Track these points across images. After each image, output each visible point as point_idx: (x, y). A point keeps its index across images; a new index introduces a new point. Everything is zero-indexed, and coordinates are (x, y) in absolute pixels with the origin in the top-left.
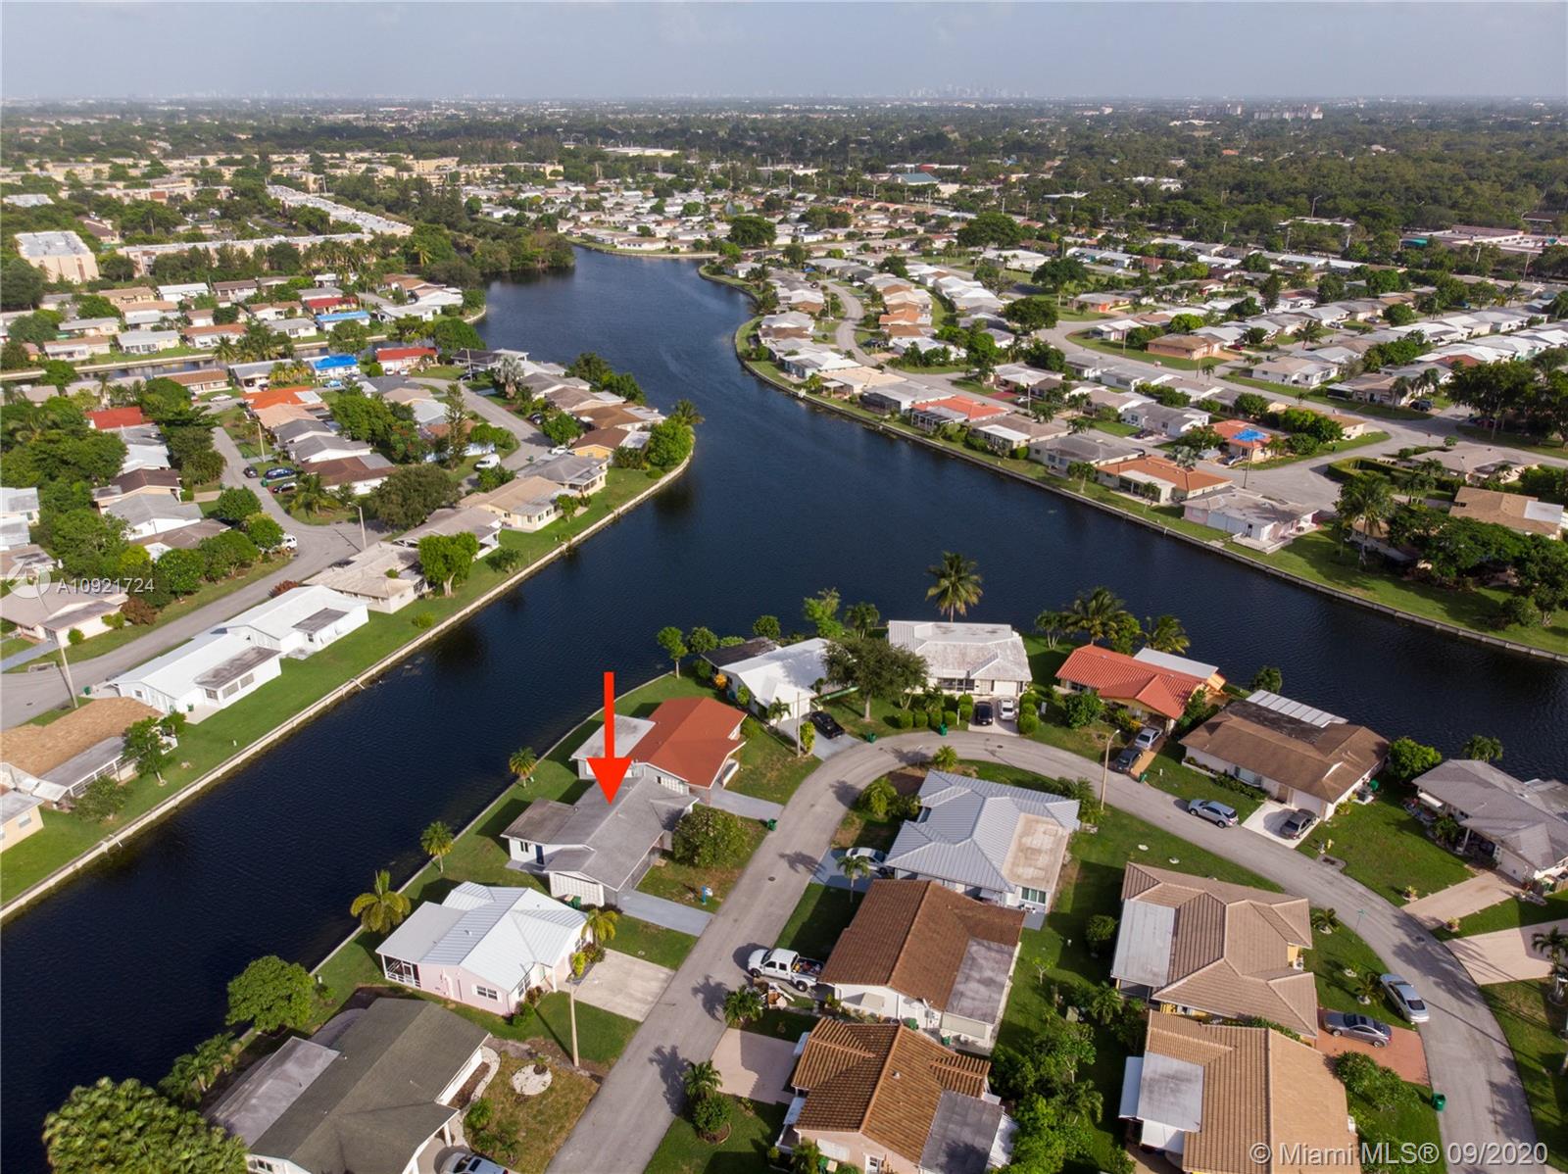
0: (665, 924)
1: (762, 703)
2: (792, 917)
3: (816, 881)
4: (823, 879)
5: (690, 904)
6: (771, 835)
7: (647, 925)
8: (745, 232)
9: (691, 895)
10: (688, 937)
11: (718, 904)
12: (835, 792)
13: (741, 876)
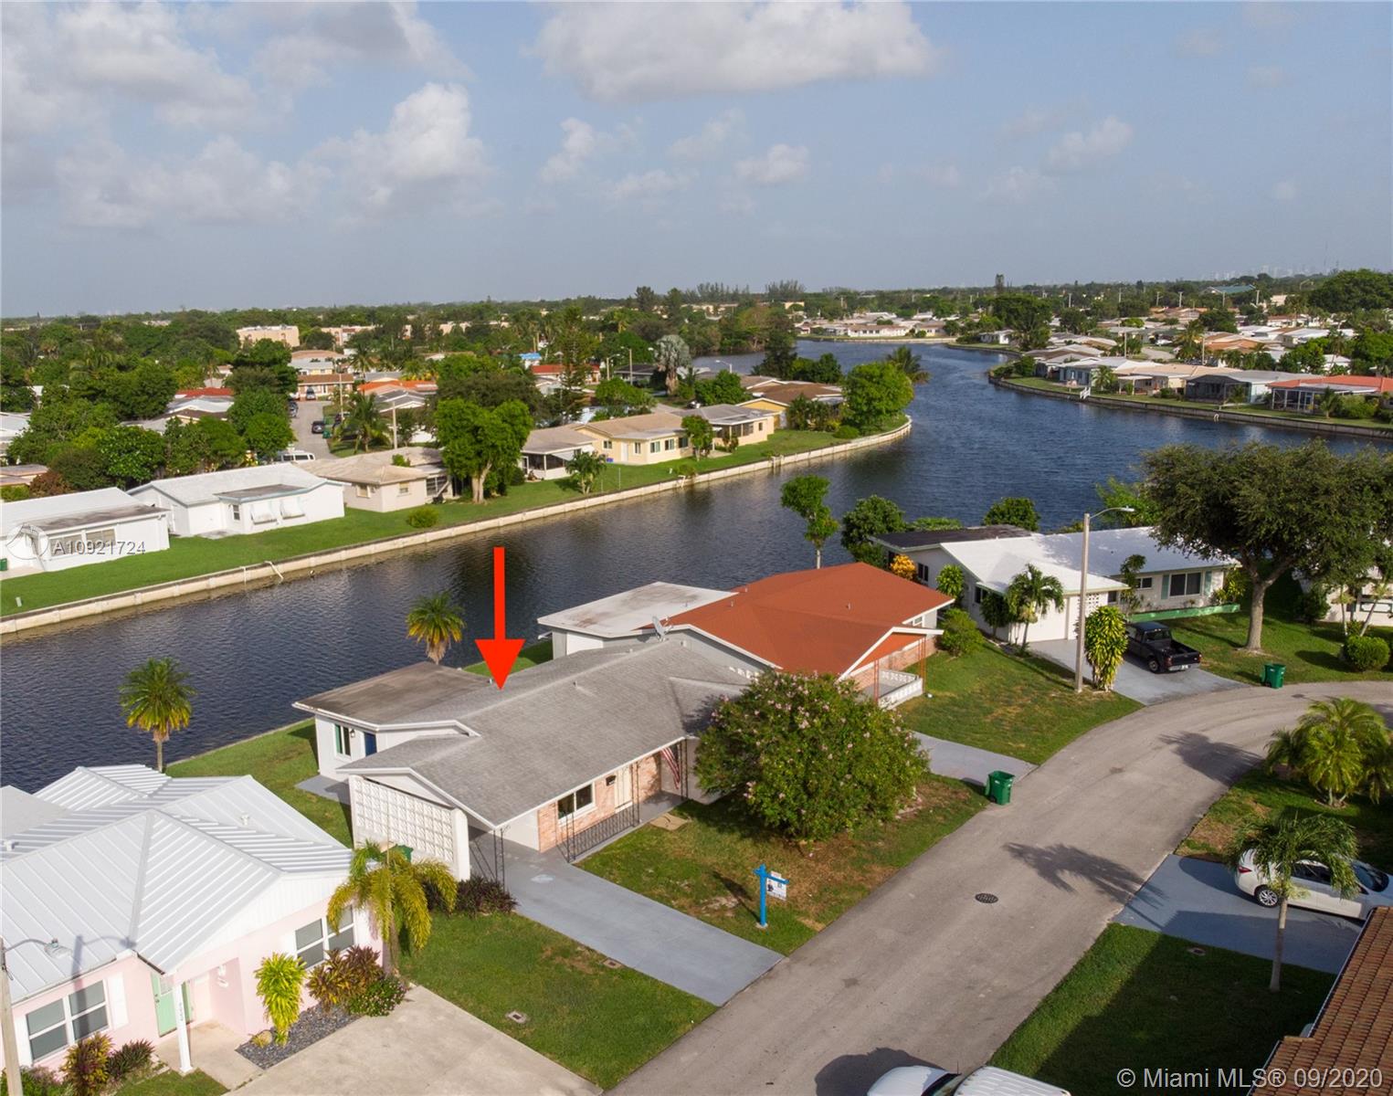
0: (623, 957)
1: (993, 588)
2: (1048, 1002)
3: (1131, 920)
4: (1156, 918)
5: (718, 920)
6: (993, 811)
7: (568, 949)
8: (1011, 311)
9: (729, 901)
10: (683, 1000)
11: (805, 934)
12: (1180, 752)
13: (890, 881)
